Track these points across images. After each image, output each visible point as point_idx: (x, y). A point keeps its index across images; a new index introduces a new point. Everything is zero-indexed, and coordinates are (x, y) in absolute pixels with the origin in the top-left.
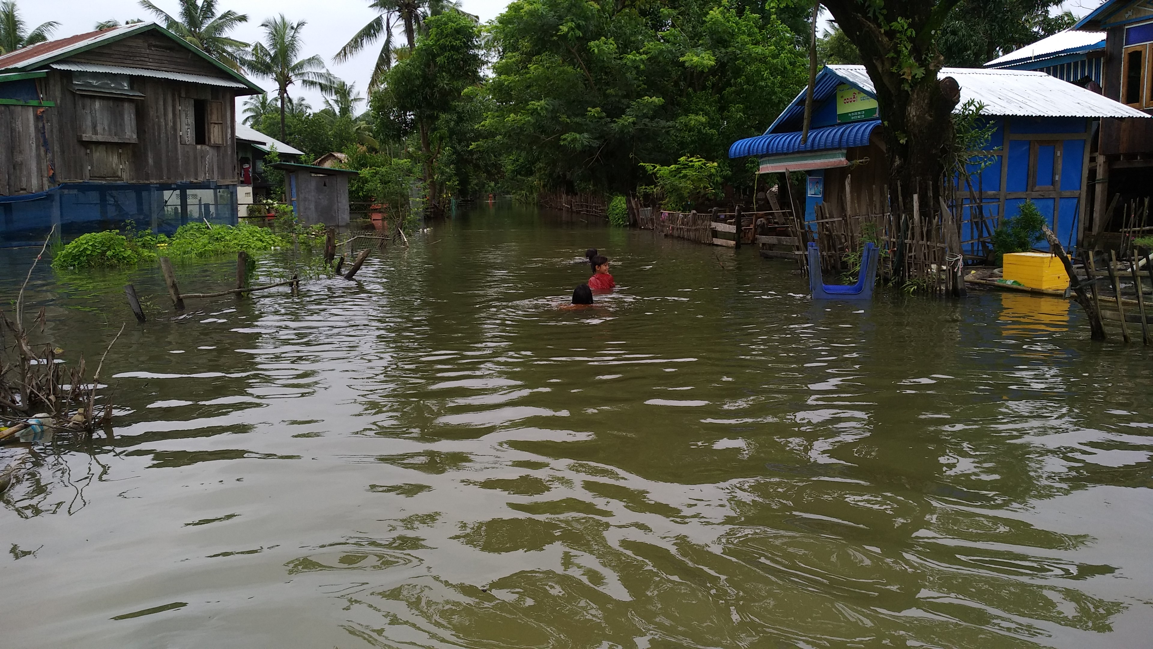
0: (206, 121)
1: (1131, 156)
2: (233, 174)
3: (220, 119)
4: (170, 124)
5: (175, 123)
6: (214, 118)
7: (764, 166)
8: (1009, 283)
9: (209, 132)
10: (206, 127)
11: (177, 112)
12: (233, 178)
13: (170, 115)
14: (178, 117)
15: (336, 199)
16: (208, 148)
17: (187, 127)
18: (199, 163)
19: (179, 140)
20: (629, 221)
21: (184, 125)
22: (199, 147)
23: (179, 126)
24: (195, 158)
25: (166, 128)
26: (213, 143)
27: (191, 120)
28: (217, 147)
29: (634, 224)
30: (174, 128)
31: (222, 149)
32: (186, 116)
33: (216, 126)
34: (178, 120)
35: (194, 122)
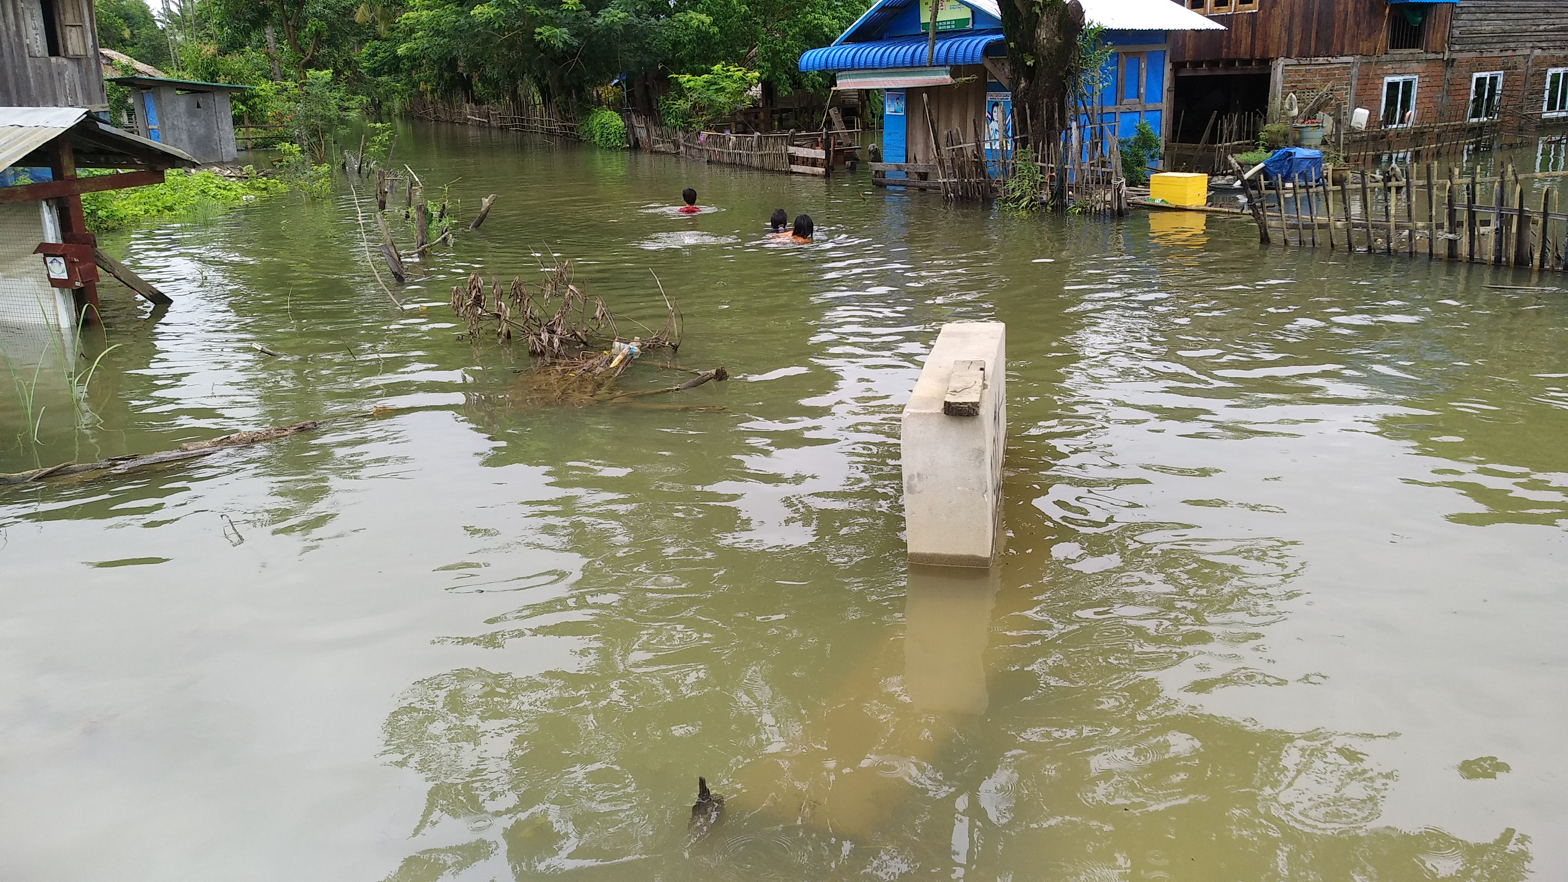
0: (57, 22)
1: (1196, 64)
2: (102, 97)
3: (77, 19)
4: (13, 28)
5: (18, 26)
6: (69, 18)
7: (845, 81)
8: (1158, 202)
9: (64, 39)
10: (58, 30)
11: (20, 11)
12: (103, 102)
13: (11, 16)
14: (21, 17)
15: (216, 126)
16: (65, 61)
17: (34, 32)
18: (57, 84)
19: (26, 51)
20: (628, 142)
21: (30, 29)
22: (53, 59)
23: (24, 31)
24: (51, 76)
25: (8, 35)
26: (71, 53)
27: (39, 22)
28: (77, 59)
29: (636, 147)
30: (18, 33)
31: (84, 62)
32: (32, 17)
33: (73, 29)
34: (22, 23)
35: (43, 25)
